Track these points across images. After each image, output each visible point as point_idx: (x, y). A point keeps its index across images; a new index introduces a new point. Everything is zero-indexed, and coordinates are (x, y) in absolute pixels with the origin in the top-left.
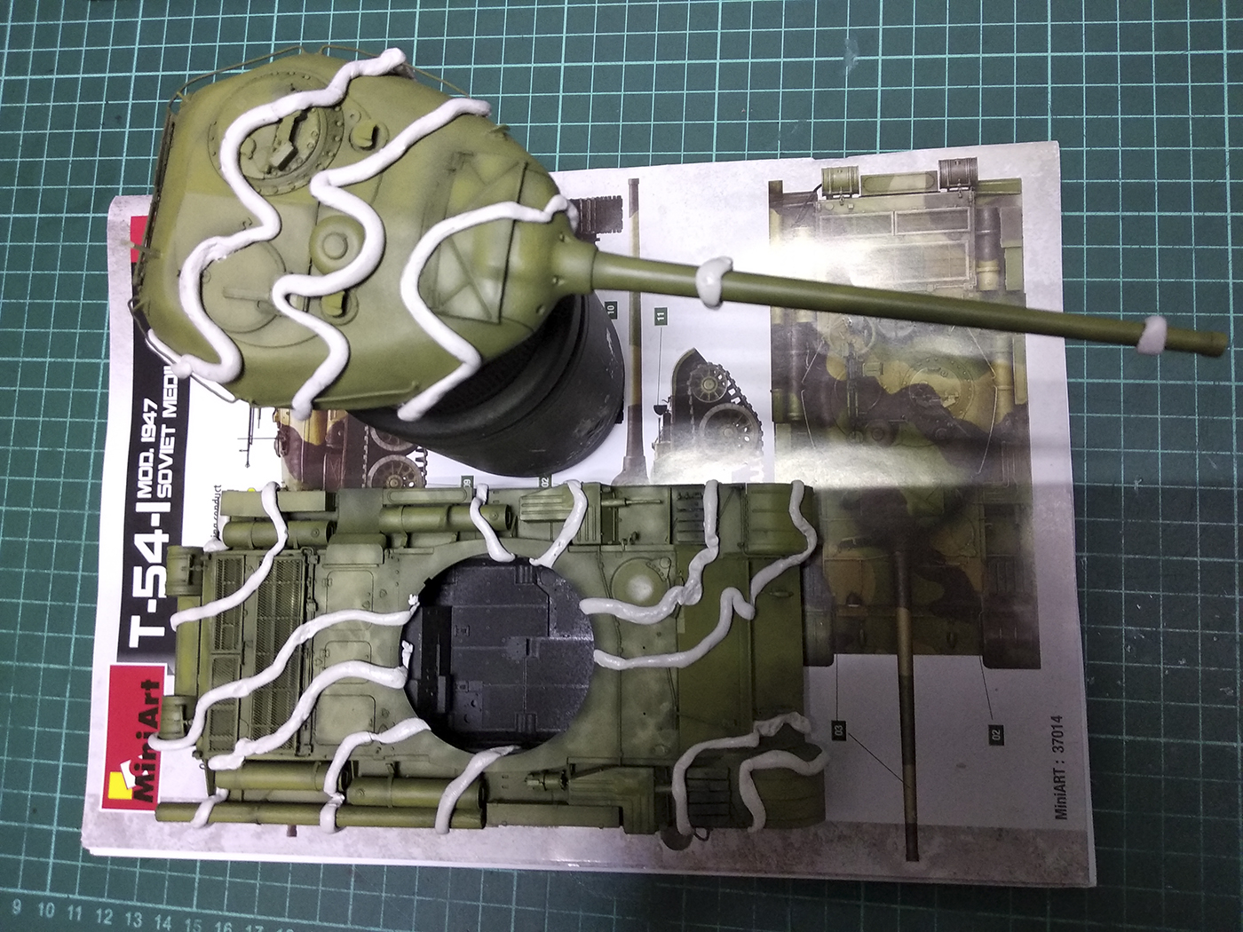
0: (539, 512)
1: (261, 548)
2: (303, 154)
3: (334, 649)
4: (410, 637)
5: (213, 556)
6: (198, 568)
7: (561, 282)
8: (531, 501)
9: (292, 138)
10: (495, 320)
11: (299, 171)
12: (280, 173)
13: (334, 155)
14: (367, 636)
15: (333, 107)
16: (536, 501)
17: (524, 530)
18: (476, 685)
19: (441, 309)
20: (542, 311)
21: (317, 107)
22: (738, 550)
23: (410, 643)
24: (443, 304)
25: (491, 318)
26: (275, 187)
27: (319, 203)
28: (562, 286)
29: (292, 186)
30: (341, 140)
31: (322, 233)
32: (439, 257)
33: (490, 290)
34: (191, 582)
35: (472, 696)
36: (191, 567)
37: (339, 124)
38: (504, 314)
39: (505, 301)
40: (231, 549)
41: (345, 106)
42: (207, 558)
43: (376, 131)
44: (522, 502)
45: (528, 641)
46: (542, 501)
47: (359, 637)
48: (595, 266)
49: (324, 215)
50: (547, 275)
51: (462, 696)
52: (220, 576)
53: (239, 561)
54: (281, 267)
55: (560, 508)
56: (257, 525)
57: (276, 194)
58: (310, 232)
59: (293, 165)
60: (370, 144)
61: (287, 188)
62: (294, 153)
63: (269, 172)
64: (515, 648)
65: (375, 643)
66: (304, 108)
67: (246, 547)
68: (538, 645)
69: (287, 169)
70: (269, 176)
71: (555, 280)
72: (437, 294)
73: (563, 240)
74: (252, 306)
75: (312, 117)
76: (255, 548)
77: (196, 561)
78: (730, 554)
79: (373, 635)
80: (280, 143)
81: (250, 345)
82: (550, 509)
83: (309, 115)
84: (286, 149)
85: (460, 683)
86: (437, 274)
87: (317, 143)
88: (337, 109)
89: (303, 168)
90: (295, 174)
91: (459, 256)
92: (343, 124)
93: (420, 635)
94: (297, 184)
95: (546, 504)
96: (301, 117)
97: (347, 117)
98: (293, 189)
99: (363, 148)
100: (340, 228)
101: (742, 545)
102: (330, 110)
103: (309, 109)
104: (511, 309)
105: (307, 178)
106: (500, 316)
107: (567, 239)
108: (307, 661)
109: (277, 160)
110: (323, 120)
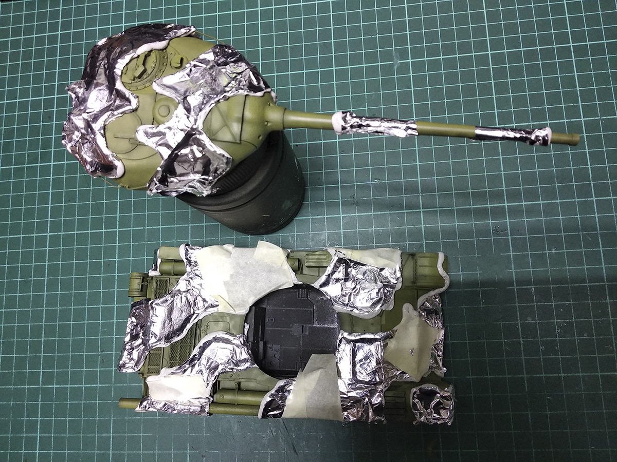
0: (314, 262)
1: (177, 275)
2: (149, 71)
3: (212, 325)
4: (248, 321)
5: (154, 278)
6: (146, 284)
7: (269, 124)
8: (310, 257)
9: (144, 64)
10: (238, 142)
11: (147, 79)
12: (139, 80)
13: (163, 71)
14: (228, 319)
15: (162, 50)
16: (313, 257)
17: (305, 271)
18: (276, 347)
19: (213, 137)
20: (261, 138)
21: (155, 50)
22: (411, 285)
23: (248, 324)
24: (214, 135)
25: (236, 140)
26: (136, 86)
27: (157, 93)
28: (269, 126)
29: (144, 86)
30: (166, 64)
31: (158, 106)
32: (212, 114)
33: (236, 128)
34: (142, 290)
35: (274, 352)
36: (142, 283)
37: (165, 57)
38: (242, 139)
39: (243, 132)
40: (162, 275)
41: (167, 49)
42: (151, 278)
43: (182, 59)
44: (306, 257)
45: (303, 326)
46: (316, 257)
47: (224, 320)
48: (285, 116)
49: (159, 98)
50: (262, 121)
51: (270, 352)
52: (157, 287)
53: (166, 281)
54: (140, 123)
55: (325, 261)
56: (176, 264)
57: (137, 89)
58: (153, 105)
59: (145, 76)
60: (180, 65)
61: (142, 87)
62: (145, 71)
63: (134, 80)
64: (296, 329)
65: (232, 323)
66: (149, 50)
67: (170, 274)
68: (308, 328)
69: (142, 78)
70: (134, 82)
71: (266, 123)
72: (211, 131)
73: (269, 105)
74: (127, 141)
75: (153, 54)
76: (175, 275)
77: (145, 280)
78: (407, 287)
79: (231, 319)
80: (138, 66)
81: (126, 159)
82: (320, 261)
83: (151, 54)
84: (141, 69)
85: (269, 346)
86: (211, 121)
87: (155, 66)
88: (164, 51)
89: (149, 78)
90: (146, 80)
91: (221, 114)
92: (167, 58)
93: (253, 320)
94: (147, 85)
95: (318, 259)
96: (148, 55)
97: (169, 55)
98: (145, 87)
99: (176, 68)
100: (166, 103)
101: (413, 282)
102: (161, 51)
103: (151, 51)
104: (245, 136)
105: (151, 82)
106: (240, 140)
107: (271, 104)
108: (198, 330)
109: (137, 74)
110: (158, 56)
